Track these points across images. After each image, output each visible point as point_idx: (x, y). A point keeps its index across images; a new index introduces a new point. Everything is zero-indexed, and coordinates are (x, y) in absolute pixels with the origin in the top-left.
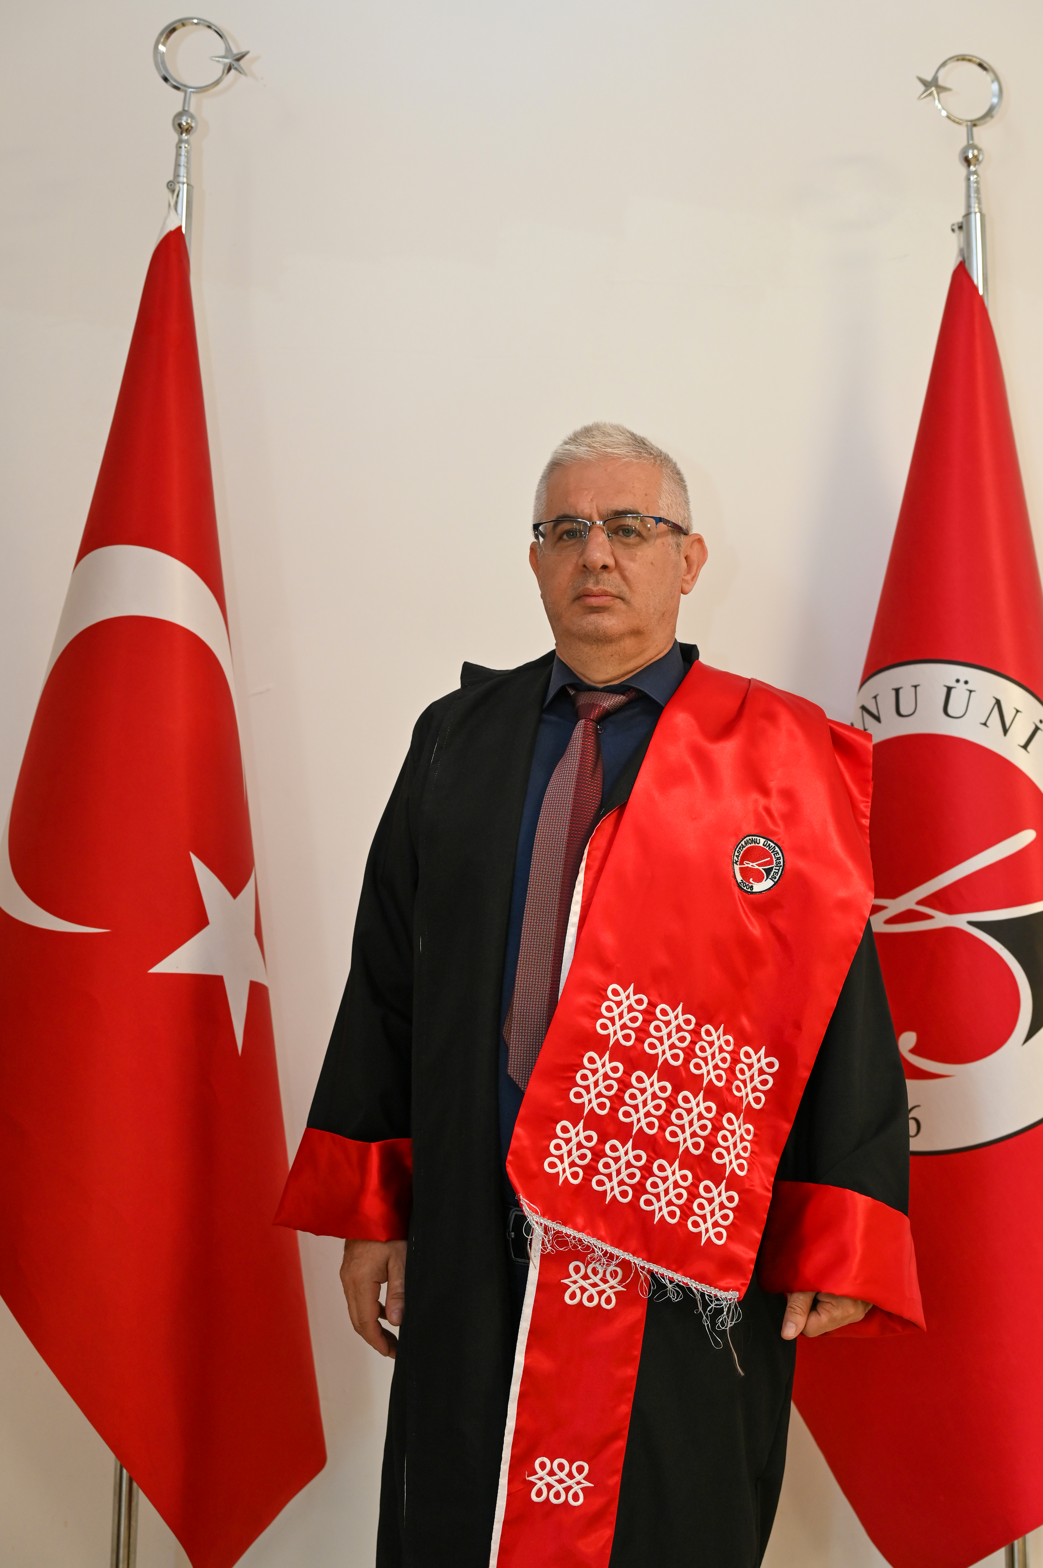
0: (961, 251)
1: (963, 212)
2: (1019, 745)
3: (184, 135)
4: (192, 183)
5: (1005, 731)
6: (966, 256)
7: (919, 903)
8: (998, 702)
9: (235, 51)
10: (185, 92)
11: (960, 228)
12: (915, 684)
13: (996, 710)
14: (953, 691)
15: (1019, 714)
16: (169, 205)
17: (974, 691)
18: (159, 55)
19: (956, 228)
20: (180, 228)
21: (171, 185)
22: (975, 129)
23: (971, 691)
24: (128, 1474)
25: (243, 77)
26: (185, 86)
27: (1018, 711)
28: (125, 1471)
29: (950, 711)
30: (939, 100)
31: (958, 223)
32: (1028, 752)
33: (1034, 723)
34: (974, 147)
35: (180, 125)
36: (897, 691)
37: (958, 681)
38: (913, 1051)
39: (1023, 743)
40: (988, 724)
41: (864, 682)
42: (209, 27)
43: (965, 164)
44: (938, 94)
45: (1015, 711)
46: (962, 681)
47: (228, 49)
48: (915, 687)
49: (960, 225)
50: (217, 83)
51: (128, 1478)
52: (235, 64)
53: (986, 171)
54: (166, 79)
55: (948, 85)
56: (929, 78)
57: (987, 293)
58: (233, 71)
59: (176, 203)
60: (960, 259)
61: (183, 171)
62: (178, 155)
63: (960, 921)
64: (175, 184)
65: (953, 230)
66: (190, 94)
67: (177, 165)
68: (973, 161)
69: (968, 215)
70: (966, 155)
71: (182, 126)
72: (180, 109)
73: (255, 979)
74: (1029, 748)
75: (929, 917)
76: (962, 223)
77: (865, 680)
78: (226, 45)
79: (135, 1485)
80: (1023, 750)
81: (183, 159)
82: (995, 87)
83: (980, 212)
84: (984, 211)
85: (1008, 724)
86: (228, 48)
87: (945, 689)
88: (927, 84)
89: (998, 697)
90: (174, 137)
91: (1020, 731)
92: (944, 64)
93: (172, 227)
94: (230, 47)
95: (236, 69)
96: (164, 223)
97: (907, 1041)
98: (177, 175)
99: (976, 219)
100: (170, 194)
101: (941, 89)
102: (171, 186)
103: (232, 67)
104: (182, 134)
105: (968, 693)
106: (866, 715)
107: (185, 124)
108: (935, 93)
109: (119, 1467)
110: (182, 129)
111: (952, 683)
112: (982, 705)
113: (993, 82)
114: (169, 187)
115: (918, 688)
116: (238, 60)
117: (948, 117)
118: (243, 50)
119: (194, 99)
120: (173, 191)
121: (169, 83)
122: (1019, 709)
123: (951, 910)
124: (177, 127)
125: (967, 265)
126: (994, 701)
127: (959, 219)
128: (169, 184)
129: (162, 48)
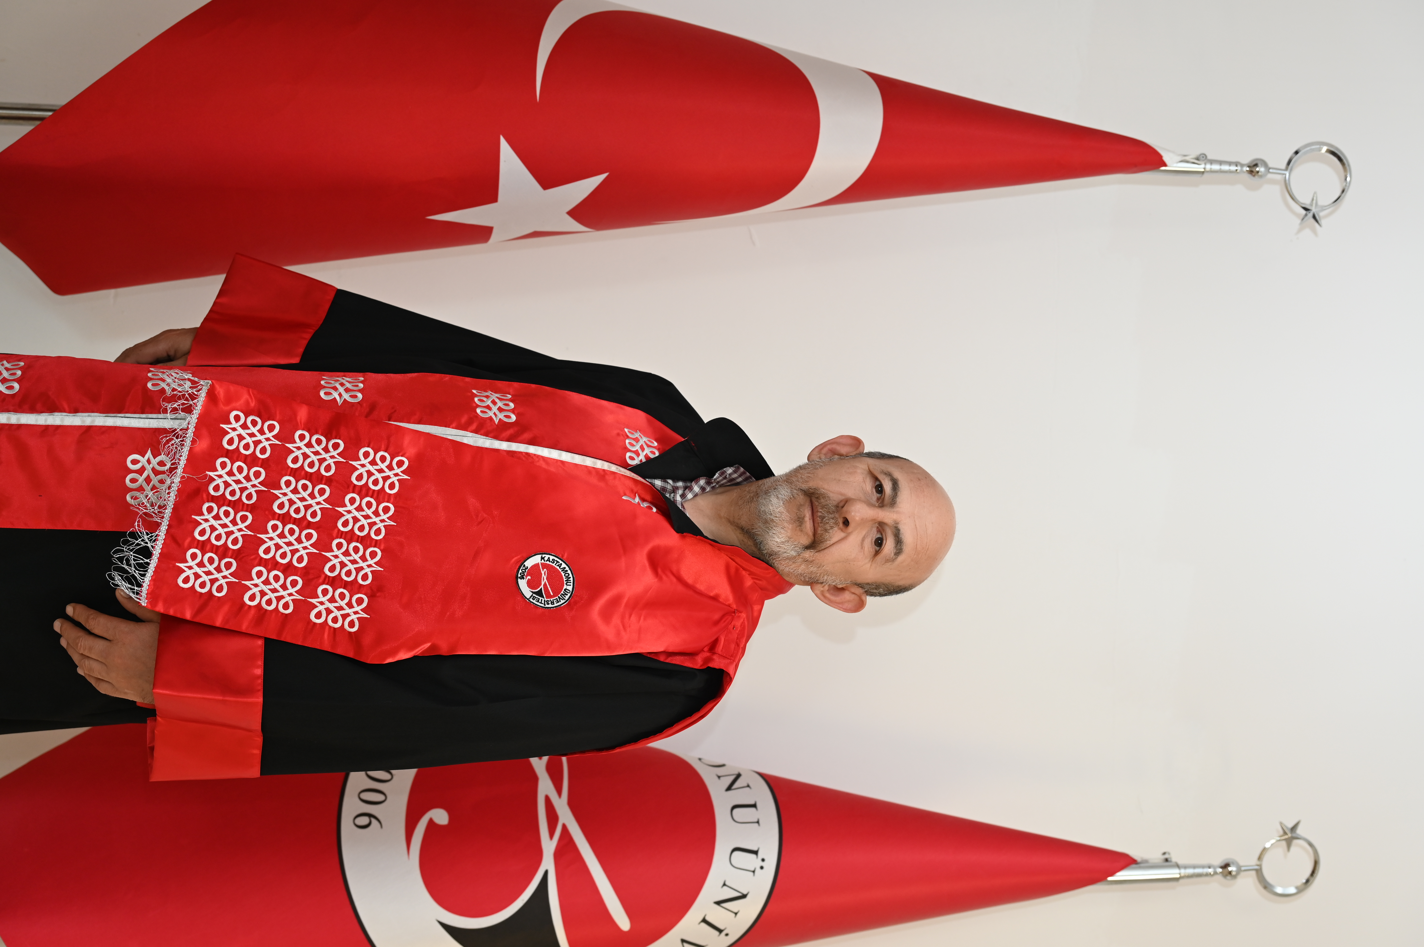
0: (1146, 861)
1: (1180, 862)
2: (705, 915)
3: (1248, 169)
4: (1205, 175)
5: (718, 903)
6: (1142, 865)
7: (564, 827)
8: (744, 896)
9: (1322, 214)
10: (1286, 169)
11: (1167, 860)
12: (760, 822)
13: (737, 894)
14: (754, 856)
15: (734, 915)
16: (1185, 156)
17: (754, 875)
18: (1318, 146)
19: (1166, 856)
20: (1165, 165)
21: (1203, 157)
22: (1254, 873)
23: (754, 872)
24: (48, 116)
25: (1299, 221)
26: (1291, 170)
27: (736, 914)
28: (50, 113)
29: (736, 853)
30: (1280, 840)
31: (1171, 858)
32: (699, 923)
33: (725, 929)
34: (1239, 870)
35: (1256, 165)
36: (754, 806)
37: (763, 860)
38: (431, 822)
39: (708, 919)
40: (725, 887)
41: (763, 776)
42: (1343, 191)
43: (1223, 864)
44: (1285, 840)
45: (736, 911)
46: (763, 864)
47: (1323, 208)
48: (758, 822)
49: (1169, 860)
50: (1293, 198)
51: (44, 116)
52: (1310, 215)
53: (1217, 885)
54: (1297, 153)
55: (1293, 848)
56: (1299, 831)
57: (1108, 884)
58: (1304, 212)
59: (1187, 162)
60: (1138, 859)
61: (1216, 167)
62: (1230, 163)
63: (548, 864)
64: (1204, 161)
65: (1164, 854)
66: (1283, 174)
67: (1221, 163)
68: (1226, 870)
69: (1178, 866)
70: (1231, 865)
71: (1255, 167)
72: (1270, 165)
73: (494, 231)
74: (703, 925)
75: (551, 835)
76: (1171, 861)
77: (764, 777)
78: (1326, 206)
79: (38, 123)
80: (701, 919)
81: (1226, 168)
82: (1292, 890)
83: (1181, 878)
84: (1181, 881)
85: (724, 905)
86: (1325, 208)
87: (755, 849)
88: (1294, 829)
89: (748, 896)
90: (1247, 160)
91: (718, 916)
92: (1311, 845)
93: (1166, 158)
94: (1325, 210)
95: (1306, 215)
96: (1169, 151)
97: (440, 816)
98: (1212, 162)
99: (1174, 873)
100: (1194, 156)
101: (1289, 842)
102: (1200, 158)
103: (1308, 212)
104: (1249, 167)
105: (753, 869)
106: (732, 778)
107: (1257, 169)
108: (1286, 837)
109: (54, 108)
110: (1253, 168)
111: (761, 855)
112: (741, 882)
113: (1297, 888)
114: (1201, 156)
115: (757, 824)
116: (1314, 217)
117: (1265, 850)
118: (1323, 222)
119: (1279, 177)
120: (1197, 159)
121: (1294, 155)
122: (738, 915)
123: (558, 855)
124: (1254, 163)
125: (1134, 866)
126: (745, 893)
127: (1174, 859)
128: (1204, 156)
129: (1325, 149)
